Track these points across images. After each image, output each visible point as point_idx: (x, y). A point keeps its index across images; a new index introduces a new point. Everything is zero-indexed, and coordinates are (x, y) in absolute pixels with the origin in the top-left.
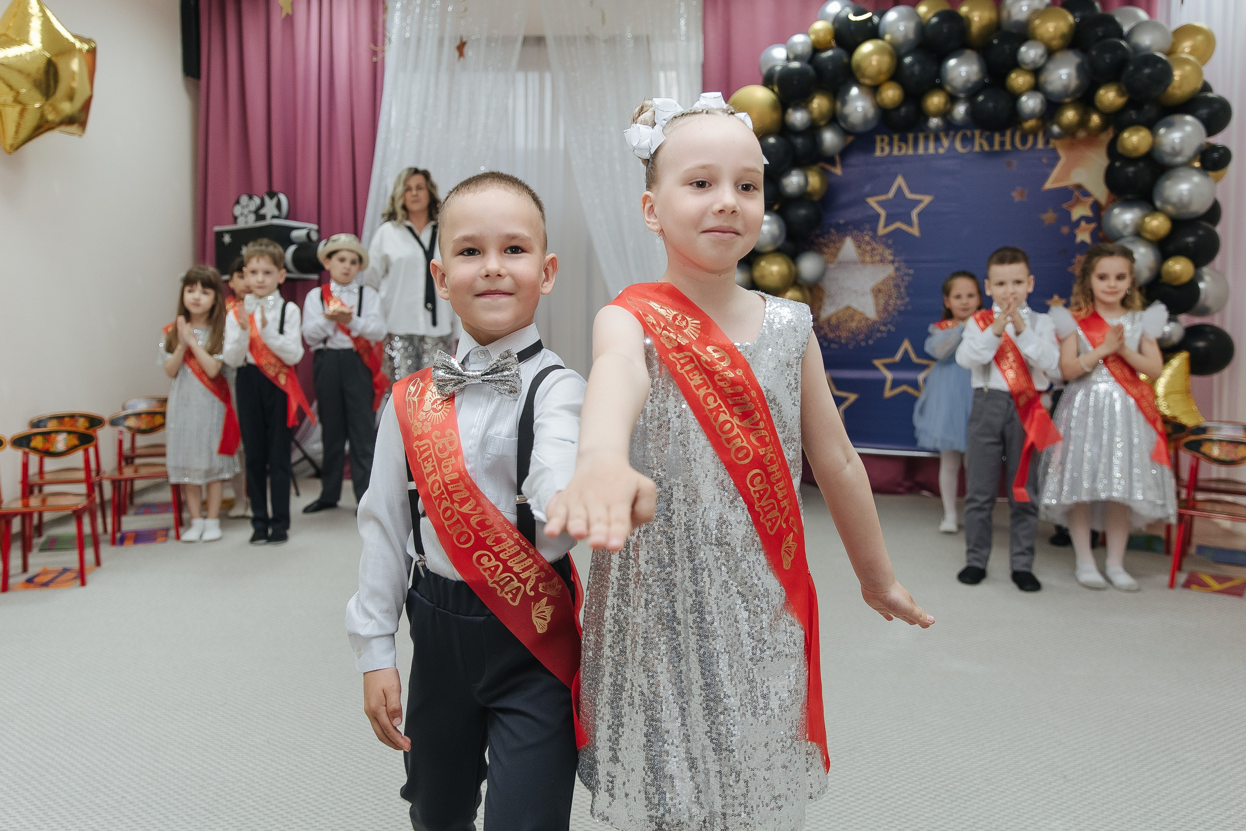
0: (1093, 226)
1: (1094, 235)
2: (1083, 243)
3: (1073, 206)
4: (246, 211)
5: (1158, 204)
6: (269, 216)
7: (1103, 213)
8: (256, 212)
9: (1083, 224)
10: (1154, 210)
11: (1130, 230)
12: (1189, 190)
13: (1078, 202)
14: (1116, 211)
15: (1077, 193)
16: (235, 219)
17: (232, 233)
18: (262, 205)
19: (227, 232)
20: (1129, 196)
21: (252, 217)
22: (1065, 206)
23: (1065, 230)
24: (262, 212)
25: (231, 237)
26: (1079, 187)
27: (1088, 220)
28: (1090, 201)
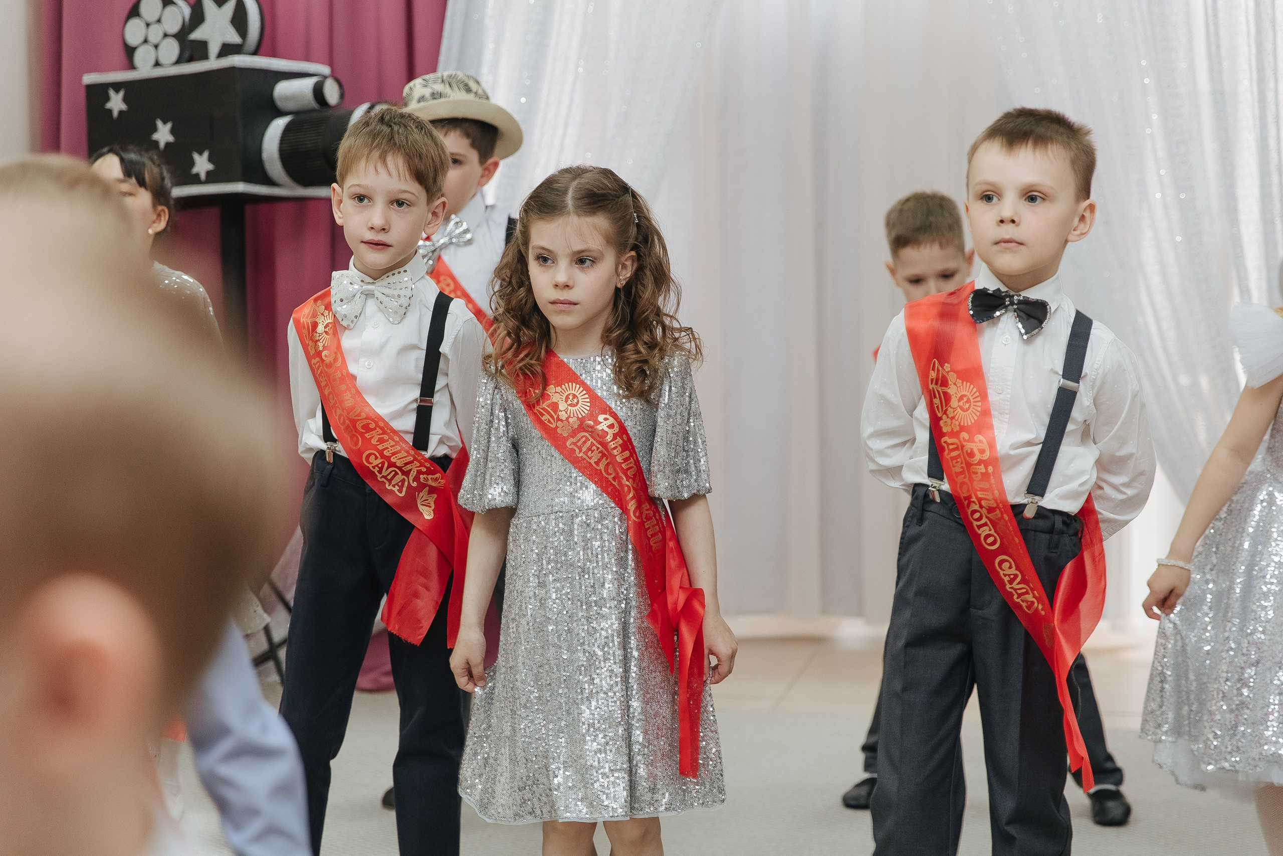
4: (155, 34)
6: (214, 49)
8: (181, 36)
16: (130, 51)
17: (130, 89)
18: (198, 17)
19: (117, 86)
21: (171, 50)
24: (197, 35)
25: (125, 100)
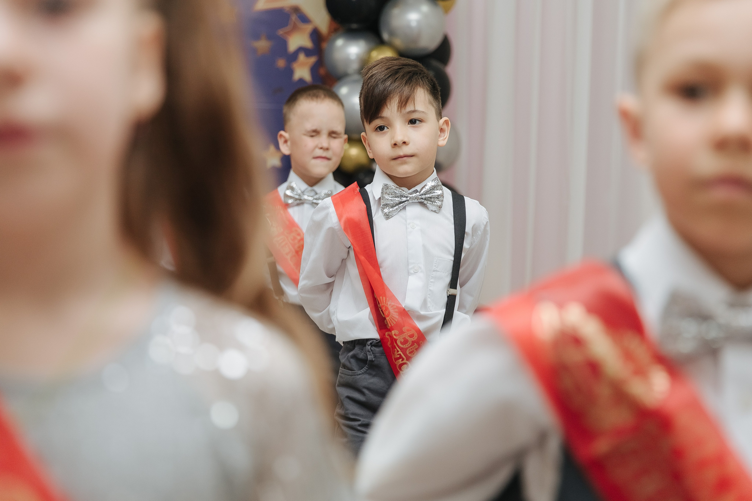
0: (313, 60)
1: (314, 70)
2: (301, 80)
3: (289, 33)
5: (385, 36)
7: (325, 45)
9: (302, 57)
10: (380, 42)
11: (355, 66)
12: (419, 22)
13: (295, 28)
14: (340, 42)
15: (294, 17)
20: (354, 26)
22: (281, 32)
23: (281, 63)
26: (296, 10)
27: (308, 52)
28: (309, 28)
